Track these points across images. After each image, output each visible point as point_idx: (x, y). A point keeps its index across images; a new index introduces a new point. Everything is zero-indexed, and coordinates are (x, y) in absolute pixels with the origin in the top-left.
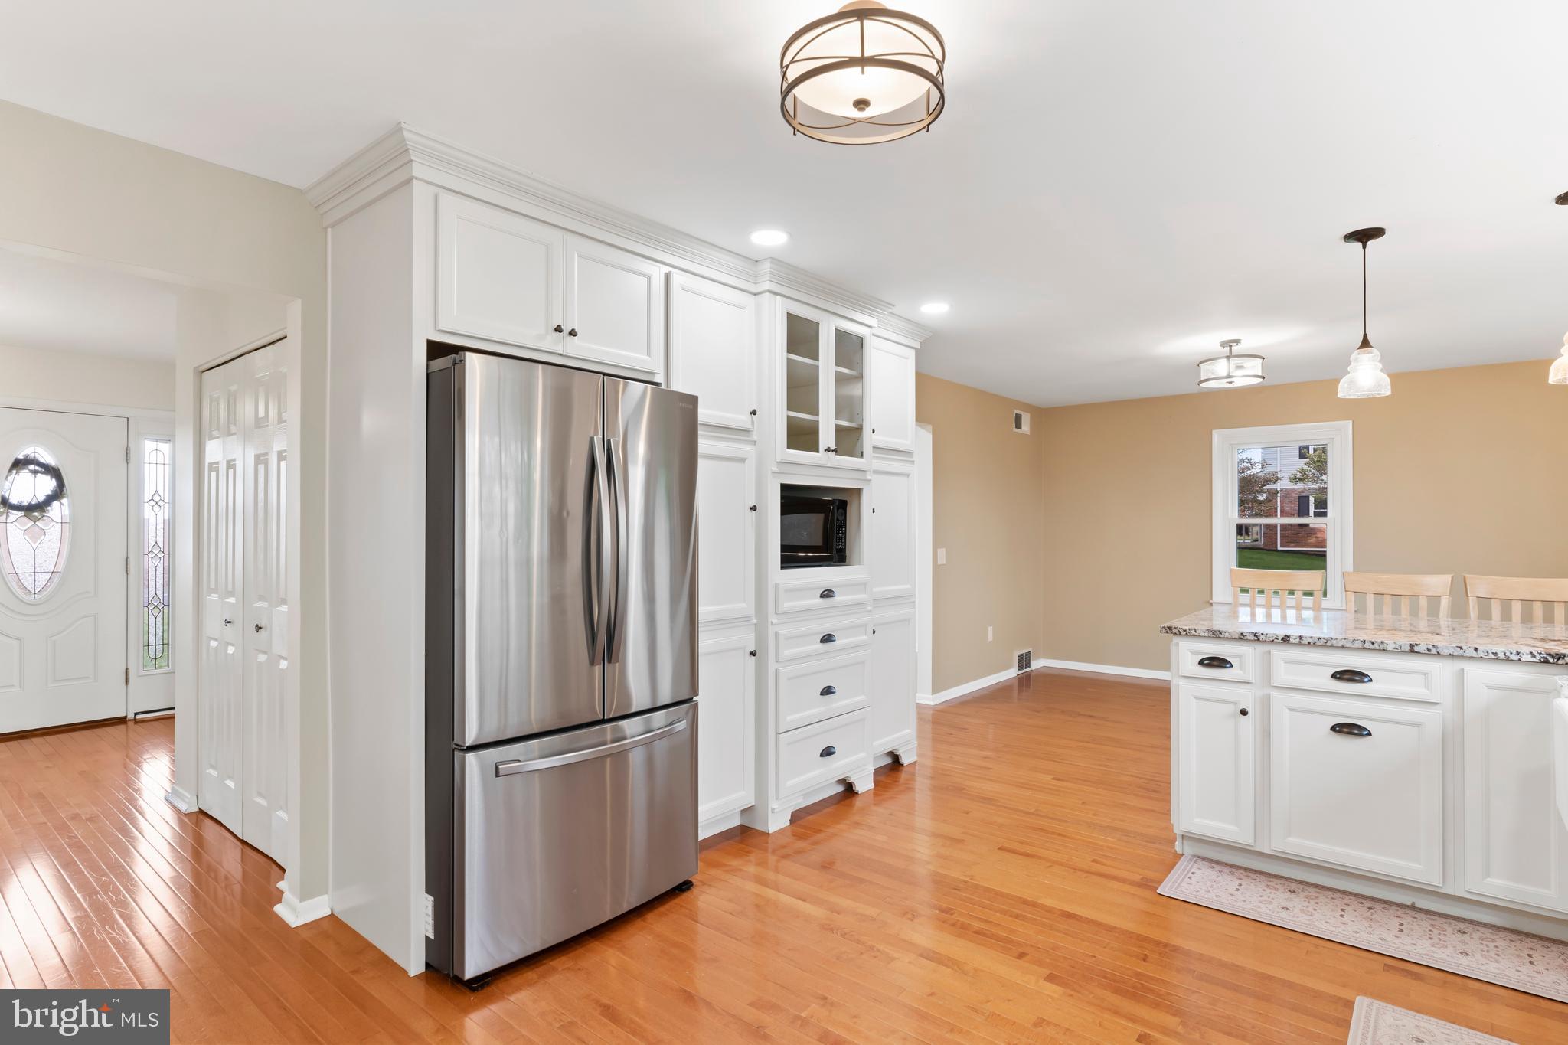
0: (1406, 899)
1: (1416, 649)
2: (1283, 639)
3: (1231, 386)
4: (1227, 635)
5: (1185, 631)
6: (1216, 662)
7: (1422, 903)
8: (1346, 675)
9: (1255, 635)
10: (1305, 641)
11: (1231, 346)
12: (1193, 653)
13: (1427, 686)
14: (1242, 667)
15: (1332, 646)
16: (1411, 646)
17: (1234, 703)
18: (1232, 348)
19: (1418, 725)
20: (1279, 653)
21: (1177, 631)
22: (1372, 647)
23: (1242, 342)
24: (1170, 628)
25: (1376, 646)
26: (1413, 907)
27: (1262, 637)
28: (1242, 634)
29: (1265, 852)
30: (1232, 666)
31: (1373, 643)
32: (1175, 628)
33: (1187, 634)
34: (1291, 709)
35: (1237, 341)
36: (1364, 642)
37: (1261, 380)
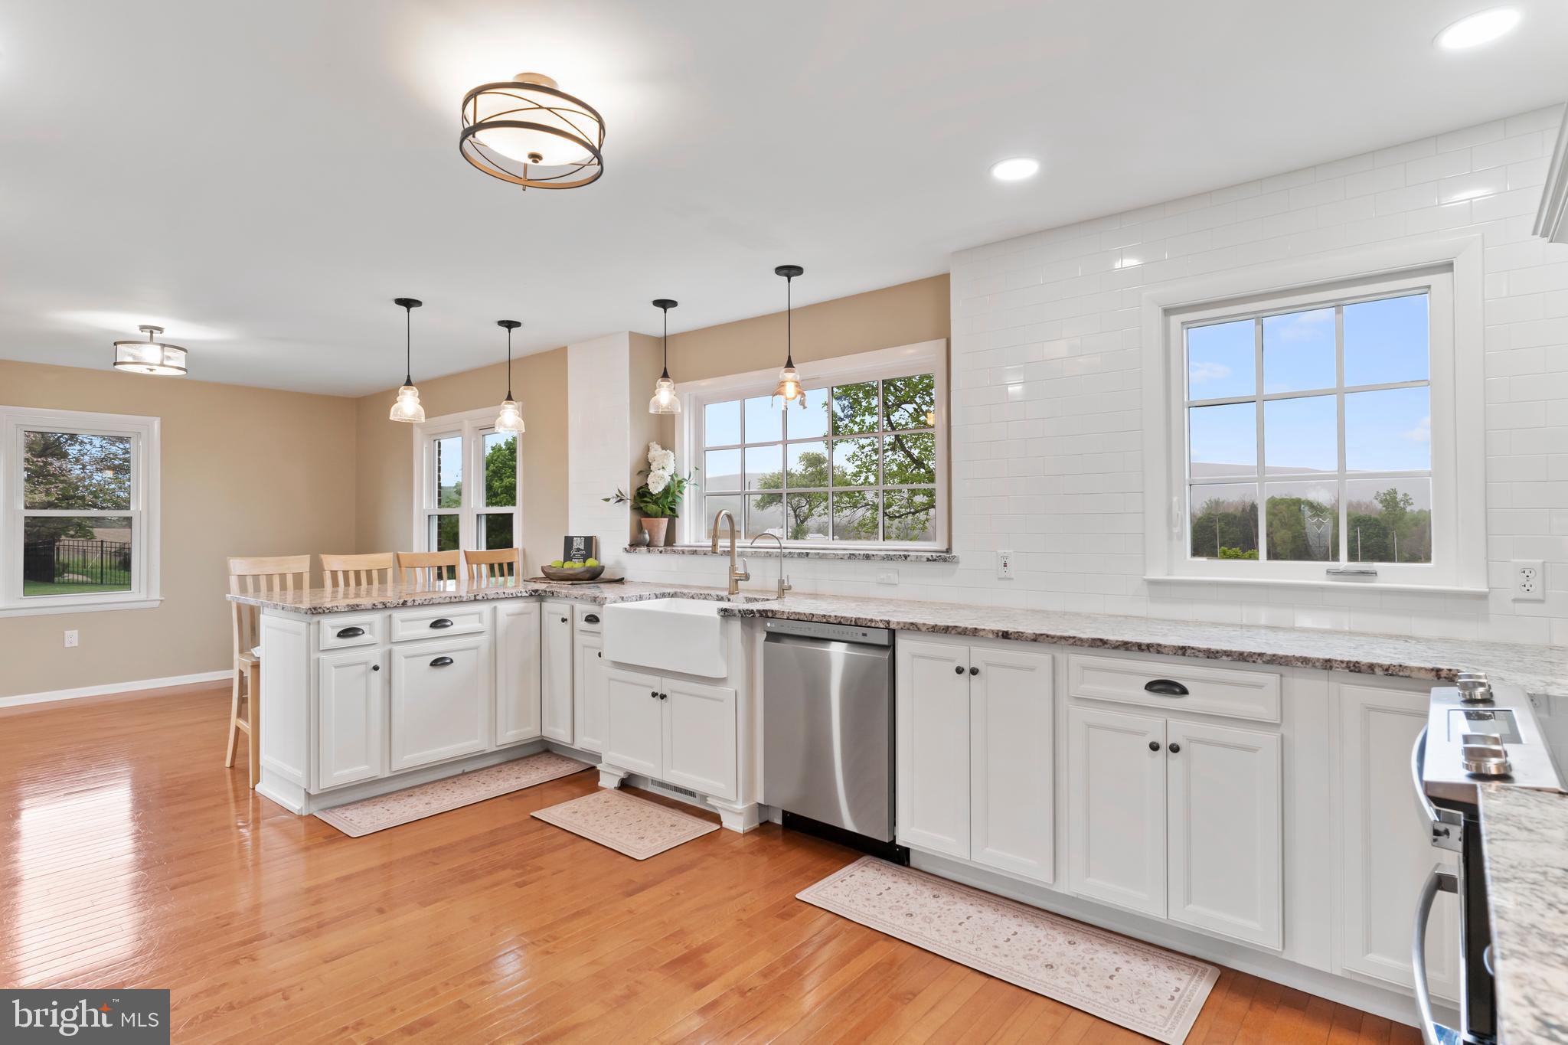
0: (458, 770)
1: (478, 598)
2: (402, 604)
3: (151, 373)
4: (363, 607)
5: (328, 609)
6: (348, 632)
7: (468, 768)
8: (438, 624)
9: (384, 604)
10: (417, 603)
11: (152, 332)
12: (333, 627)
13: (480, 621)
14: (371, 633)
15: (433, 604)
16: (475, 596)
17: (366, 663)
18: (154, 335)
19: (476, 648)
20: (398, 615)
21: (321, 610)
22: (455, 600)
23: (164, 331)
24: (315, 609)
25: (457, 600)
26: (464, 774)
27: (389, 604)
28: (374, 605)
29: (386, 776)
30: (363, 633)
31: (455, 598)
32: (320, 608)
33: (330, 612)
34: (406, 657)
35: (160, 330)
36: (451, 598)
37: (182, 373)
